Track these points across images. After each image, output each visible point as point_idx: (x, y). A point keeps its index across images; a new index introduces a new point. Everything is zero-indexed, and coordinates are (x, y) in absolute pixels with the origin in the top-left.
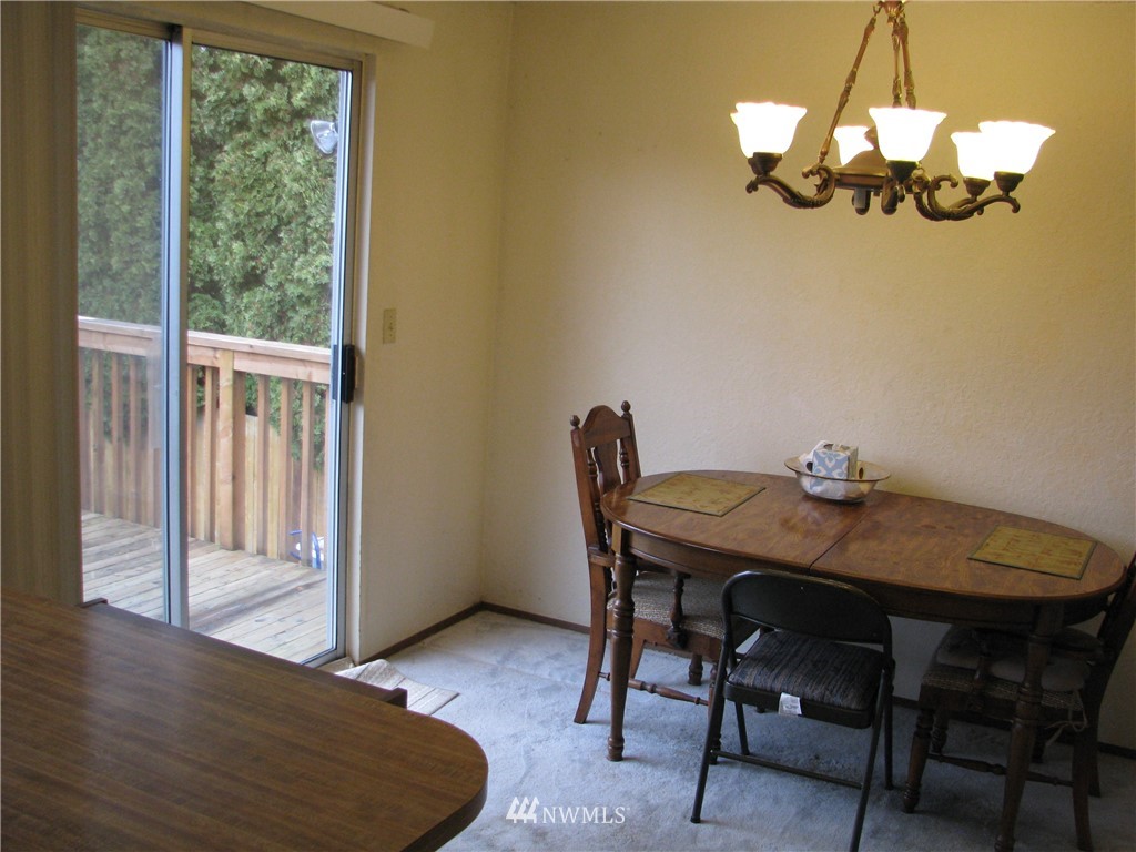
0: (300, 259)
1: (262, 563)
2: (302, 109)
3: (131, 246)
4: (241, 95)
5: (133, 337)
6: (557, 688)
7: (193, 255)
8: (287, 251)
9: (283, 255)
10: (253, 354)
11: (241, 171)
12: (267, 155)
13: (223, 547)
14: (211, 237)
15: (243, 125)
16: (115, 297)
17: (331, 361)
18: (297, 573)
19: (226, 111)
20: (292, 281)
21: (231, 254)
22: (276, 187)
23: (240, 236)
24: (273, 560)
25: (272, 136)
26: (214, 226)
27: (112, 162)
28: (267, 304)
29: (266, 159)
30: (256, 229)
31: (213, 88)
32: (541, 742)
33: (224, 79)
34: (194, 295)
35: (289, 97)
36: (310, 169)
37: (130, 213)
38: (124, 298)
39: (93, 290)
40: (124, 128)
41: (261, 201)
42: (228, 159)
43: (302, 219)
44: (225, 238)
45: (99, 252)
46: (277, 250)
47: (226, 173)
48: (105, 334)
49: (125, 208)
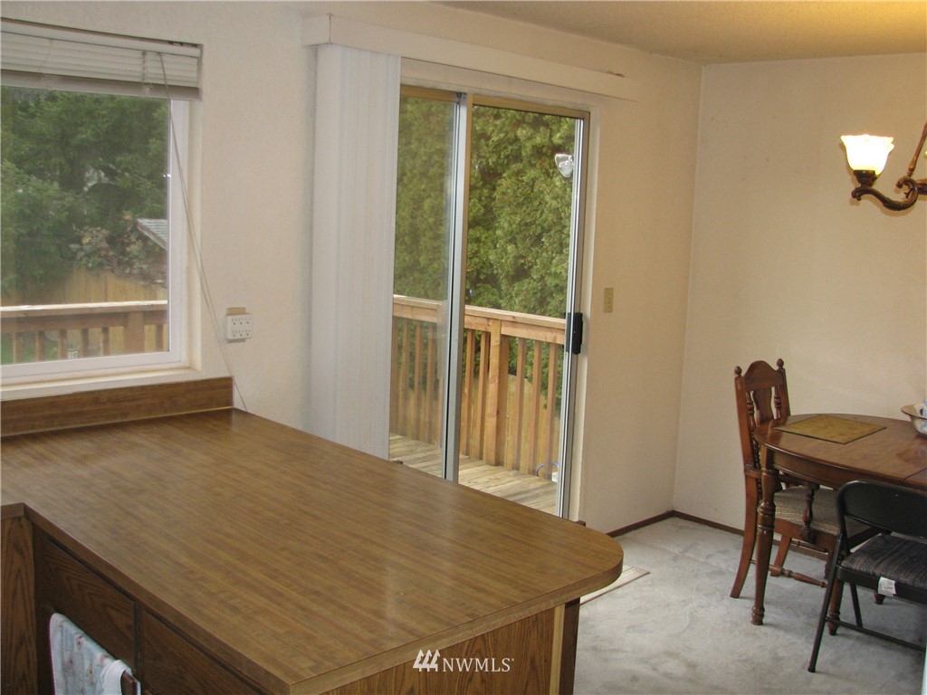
0: (557, 258)
1: (515, 475)
2: (560, 146)
3: (434, 248)
4: (516, 136)
5: (431, 309)
6: (721, 572)
7: (479, 255)
8: (547, 252)
9: (544, 254)
10: (514, 323)
11: (515, 191)
12: (534, 180)
13: (489, 463)
14: (492, 242)
15: (517, 157)
16: (422, 285)
17: (566, 328)
18: (540, 484)
19: (506, 148)
20: (550, 274)
21: (506, 254)
22: (540, 203)
23: (512, 241)
24: (523, 474)
25: (538, 166)
26: (495, 234)
27: (423, 187)
28: (531, 292)
29: (534, 183)
30: (525, 235)
31: (496, 131)
32: (703, 607)
33: (504, 125)
34: (478, 285)
35: (551, 136)
36: (565, 190)
37: (434, 223)
38: (428, 286)
39: (407, 281)
40: (433, 162)
41: (529, 214)
42: (505, 183)
43: (559, 228)
44: (502, 242)
45: (411, 252)
46: (540, 251)
47: (504, 194)
48: (413, 307)
49: (431, 220)
